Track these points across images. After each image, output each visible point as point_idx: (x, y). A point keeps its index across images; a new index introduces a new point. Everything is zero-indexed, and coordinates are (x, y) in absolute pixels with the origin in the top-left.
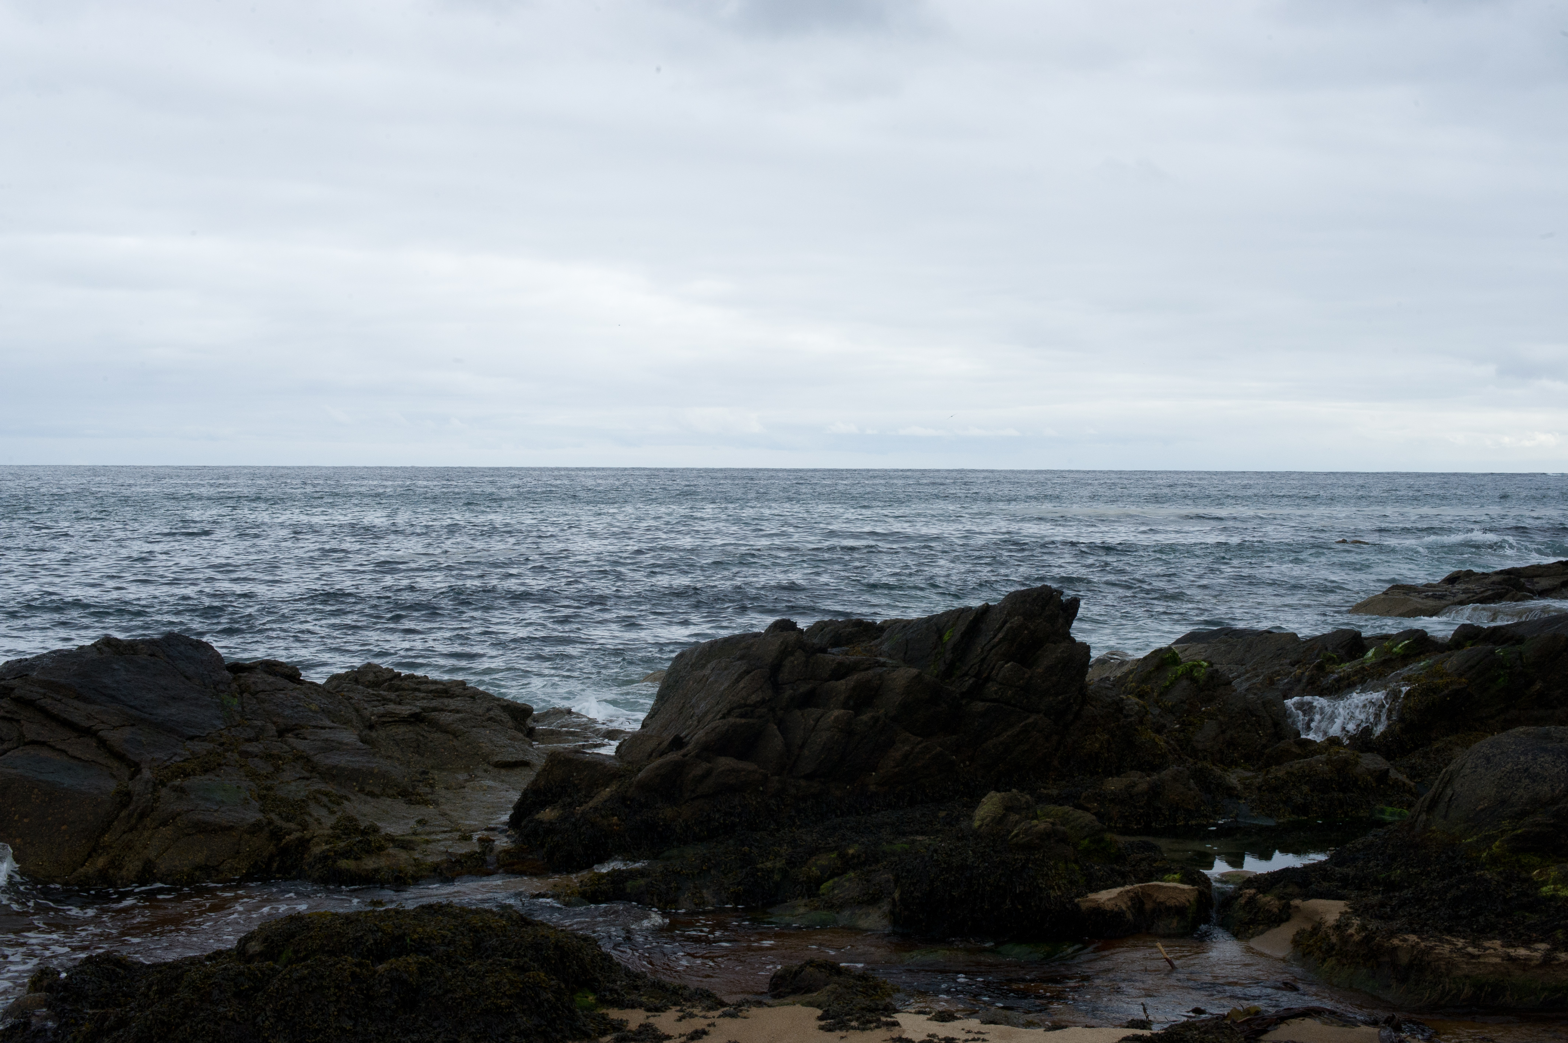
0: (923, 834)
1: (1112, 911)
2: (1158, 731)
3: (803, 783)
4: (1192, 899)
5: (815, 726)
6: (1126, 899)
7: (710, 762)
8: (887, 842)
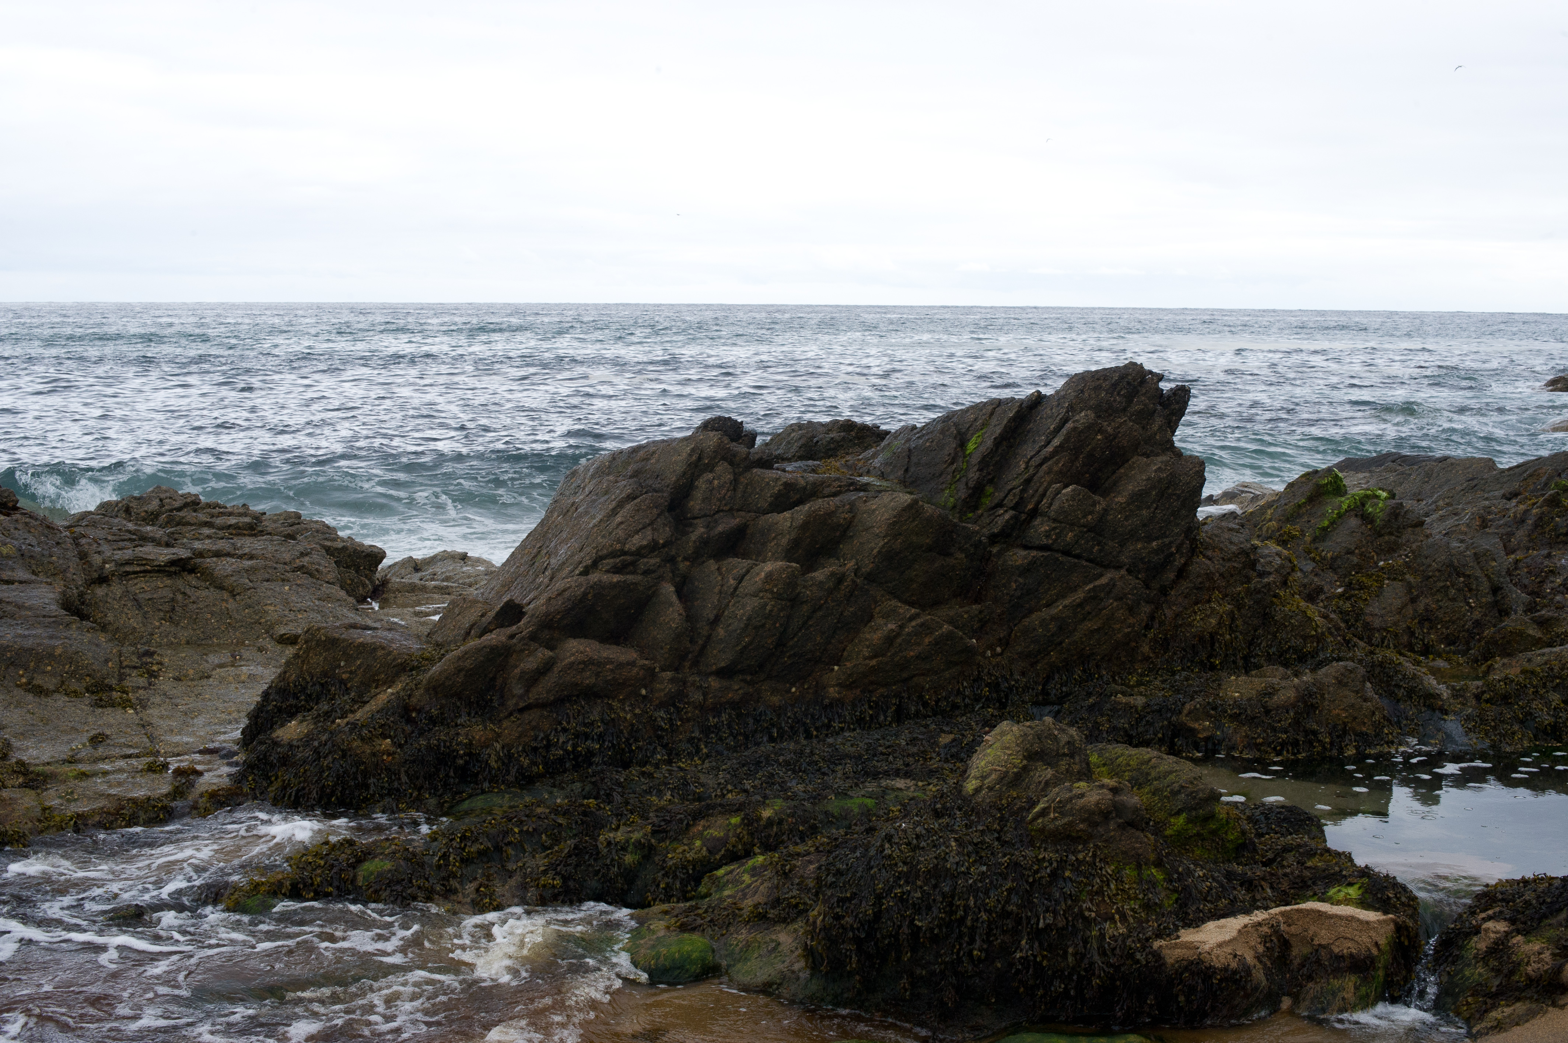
0: (907, 775)
1: (1226, 969)
2: (1311, 598)
3: (714, 683)
4: (1382, 941)
5: (736, 589)
6: (1254, 940)
7: (552, 649)
8: (837, 794)
